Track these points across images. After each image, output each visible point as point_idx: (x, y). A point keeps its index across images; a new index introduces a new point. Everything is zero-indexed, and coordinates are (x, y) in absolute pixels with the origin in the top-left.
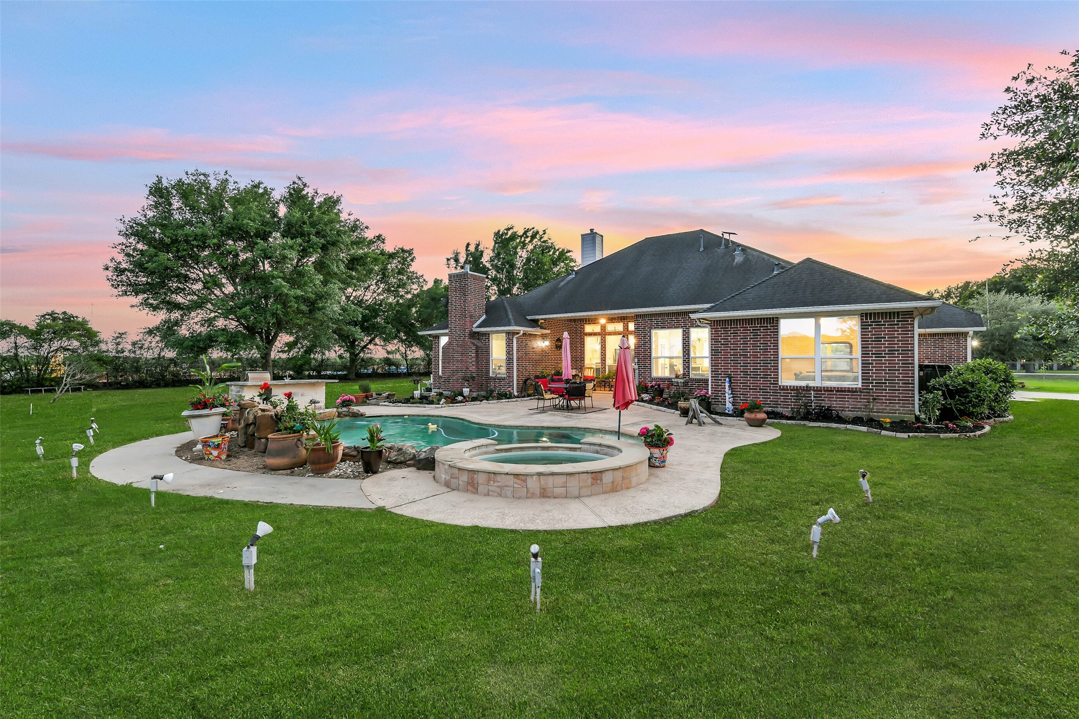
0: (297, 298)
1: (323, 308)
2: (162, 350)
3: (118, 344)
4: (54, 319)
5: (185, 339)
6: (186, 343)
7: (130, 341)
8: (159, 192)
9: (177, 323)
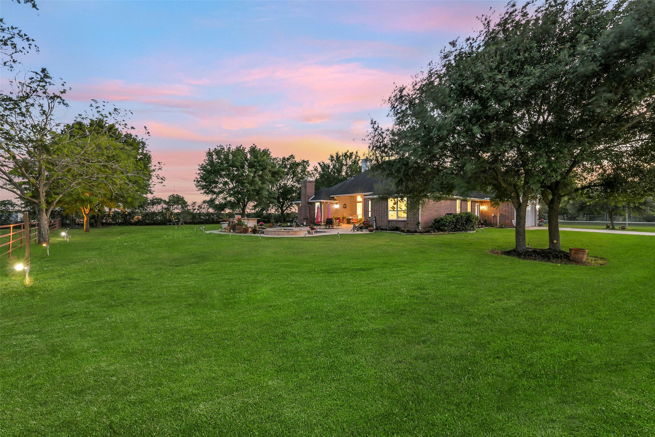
0: (253, 190)
1: (262, 193)
2: (208, 209)
3: (193, 207)
4: (174, 197)
5: (217, 205)
6: (218, 207)
7: (197, 205)
8: (210, 154)
9: (214, 199)
